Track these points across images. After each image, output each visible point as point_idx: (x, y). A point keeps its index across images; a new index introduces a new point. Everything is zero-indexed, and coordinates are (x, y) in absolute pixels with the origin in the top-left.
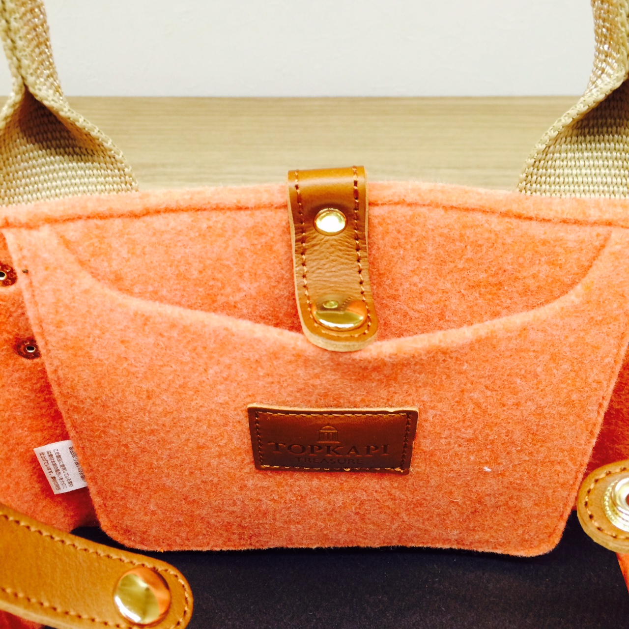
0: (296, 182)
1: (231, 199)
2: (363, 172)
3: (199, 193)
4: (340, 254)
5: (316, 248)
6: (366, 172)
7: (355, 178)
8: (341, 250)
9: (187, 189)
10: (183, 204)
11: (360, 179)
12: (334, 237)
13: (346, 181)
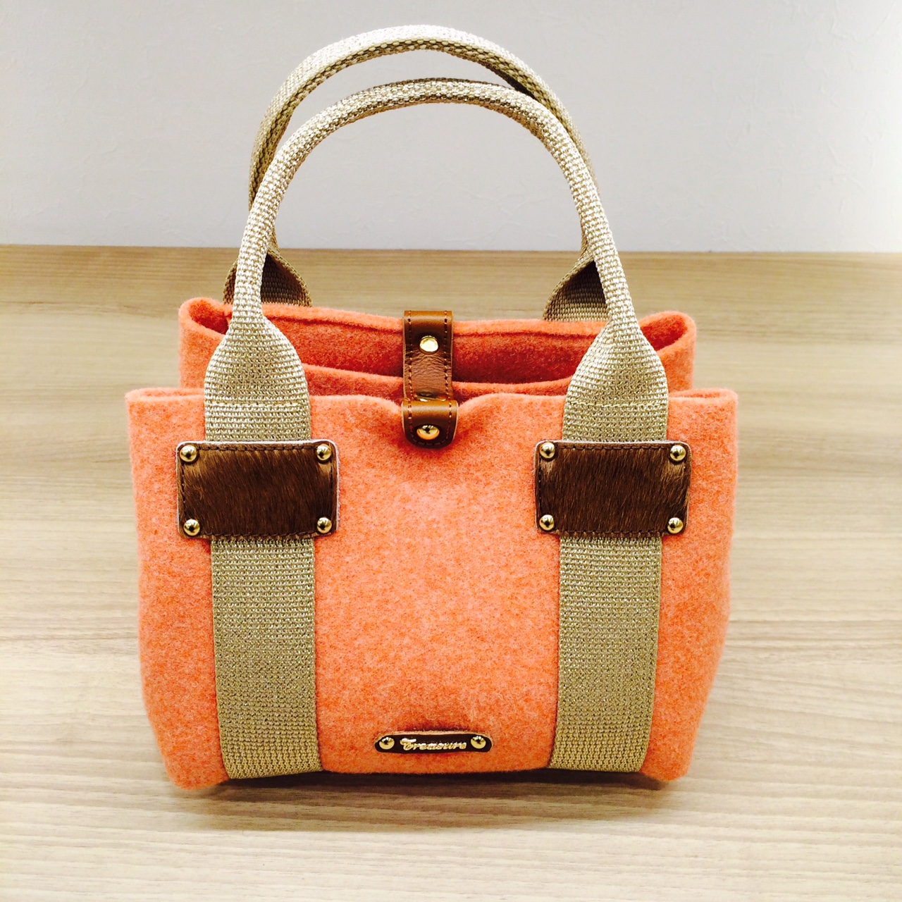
0: (409, 317)
1: (367, 322)
2: (451, 314)
3: (349, 315)
4: (434, 366)
5: (419, 361)
6: (453, 315)
7: (445, 317)
8: (434, 364)
9: (343, 311)
10: (337, 320)
11: (449, 318)
12: (431, 356)
13: (440, 319)
